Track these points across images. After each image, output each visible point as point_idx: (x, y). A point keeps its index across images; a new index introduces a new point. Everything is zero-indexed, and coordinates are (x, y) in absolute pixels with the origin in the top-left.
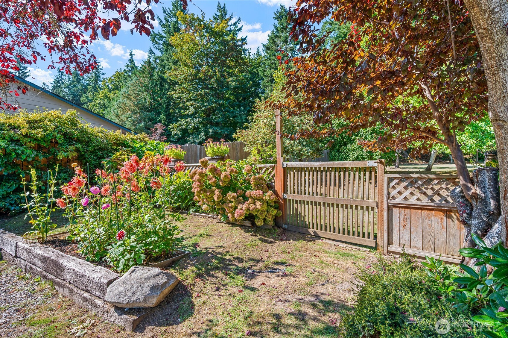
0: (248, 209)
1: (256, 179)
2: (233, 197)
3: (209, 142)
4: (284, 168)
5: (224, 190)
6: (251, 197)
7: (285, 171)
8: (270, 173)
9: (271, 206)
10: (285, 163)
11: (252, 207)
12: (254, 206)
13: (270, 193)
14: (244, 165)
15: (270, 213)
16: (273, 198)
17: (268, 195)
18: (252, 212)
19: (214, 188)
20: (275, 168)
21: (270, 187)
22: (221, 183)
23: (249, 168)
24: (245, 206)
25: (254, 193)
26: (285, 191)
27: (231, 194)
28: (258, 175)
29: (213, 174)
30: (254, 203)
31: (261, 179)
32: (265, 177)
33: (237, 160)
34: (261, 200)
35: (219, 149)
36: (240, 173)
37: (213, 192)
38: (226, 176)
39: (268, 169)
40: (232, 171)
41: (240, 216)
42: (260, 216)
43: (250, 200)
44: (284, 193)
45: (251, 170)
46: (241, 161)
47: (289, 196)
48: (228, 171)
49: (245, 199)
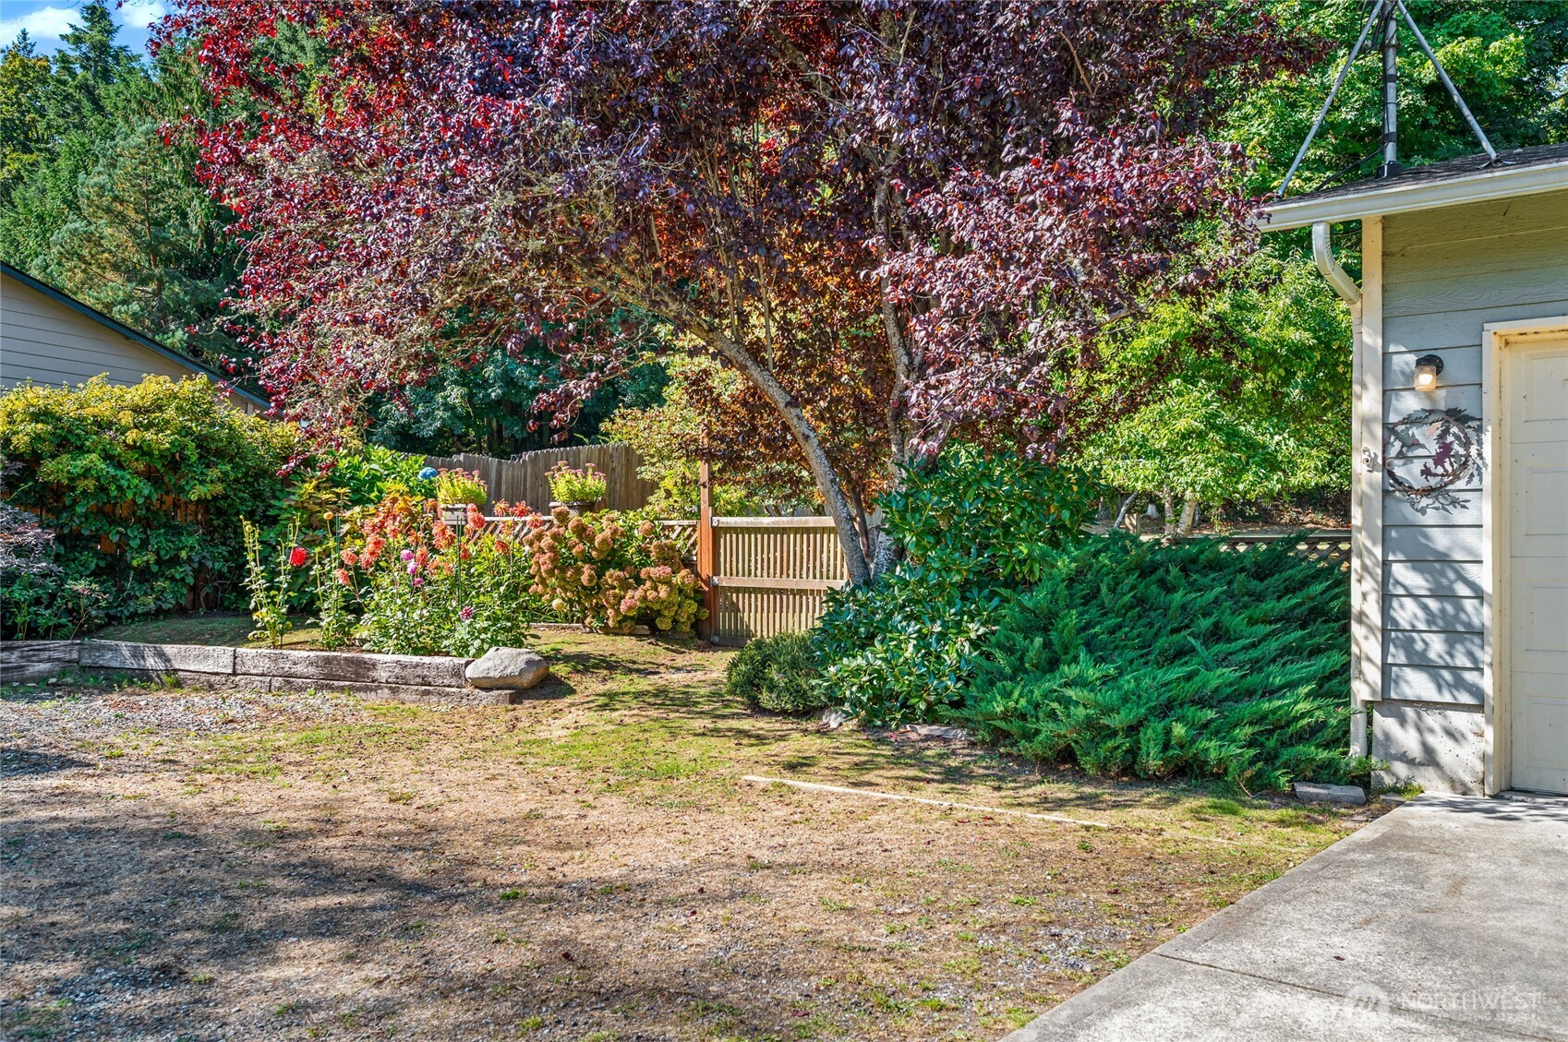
0: (644, 599)
1: (660, 548)
2: (618, 579)
3: (559, 469)
4: (714, 528)
5: (601, 566)
6: (650, 578)
7: (717, 532)
8: (689, 537)
9: (687, 597)
10: (715, 519)
11: (651, 595)
12: (654, 594)
13: (684, 572)
14: (638, 521)
15: (684, 609)
16: (690, 580)
17: (682, 577)
18: (650, 605)
19: (580, 563)
20: (698, 528)
21: (688, 563)
22: (594, 553)
23: (648, 525)
24: (639, 593)
25: (655, 571)
26: (716, 572)
27: (612, 575)
28: (664, 541)
29: (580, 537)
30: (656, 589)
31: (672, 548)
32: (679, 544)
33: (623, 512)
34: (668, 583)
35: (583, 485)
36: (631, 538)
37: (579, 571)
38: (604, 541)
39: (684, 529)
40: (615, 531)
41: (630, 608)
42: (666, 613)
43: (648, 584)
44: (714, 574)
45: (651, 531)
46: (631, 514)
47: (722, 581)
48: (608, 532)
49: (639, 581)
